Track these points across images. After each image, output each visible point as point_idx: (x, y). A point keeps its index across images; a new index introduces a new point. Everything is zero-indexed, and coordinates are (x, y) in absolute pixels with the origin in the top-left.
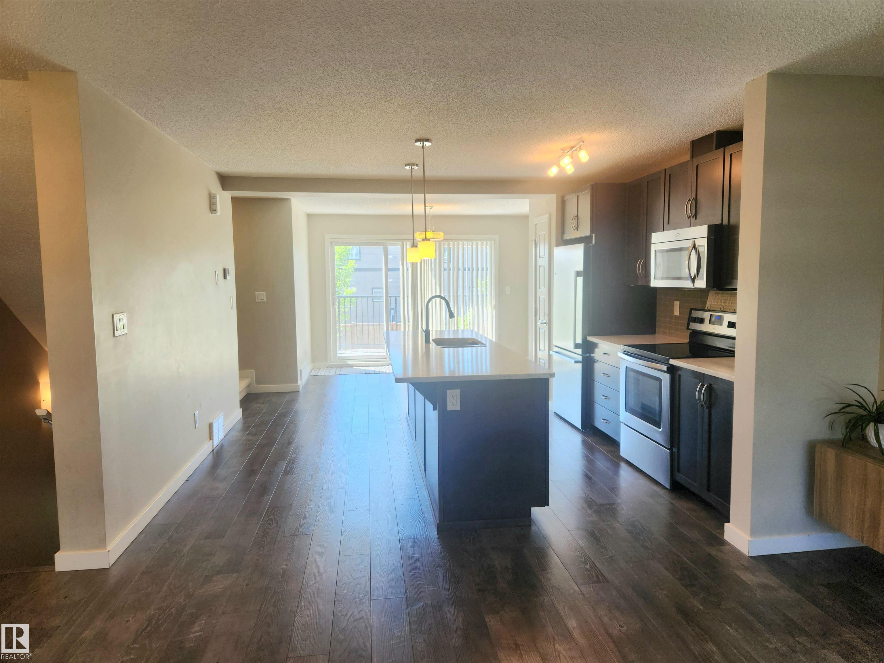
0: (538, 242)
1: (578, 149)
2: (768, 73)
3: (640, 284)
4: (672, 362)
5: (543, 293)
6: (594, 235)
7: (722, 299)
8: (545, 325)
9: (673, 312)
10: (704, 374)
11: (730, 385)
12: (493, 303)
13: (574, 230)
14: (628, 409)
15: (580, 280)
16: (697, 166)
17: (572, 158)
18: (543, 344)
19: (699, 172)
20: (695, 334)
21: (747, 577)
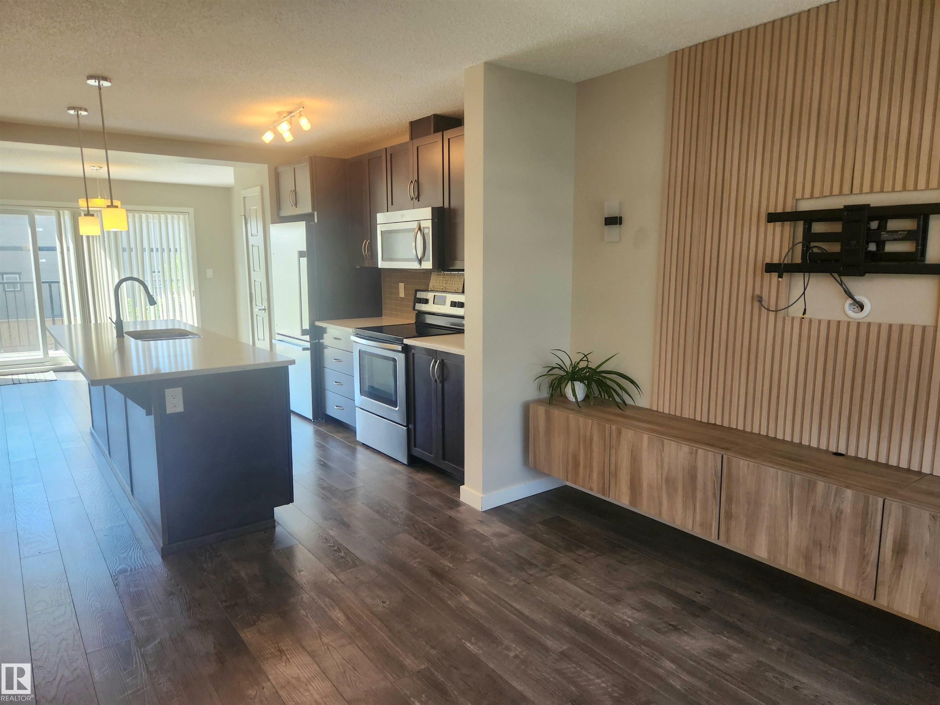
0: (249, 218)
1: (298, 115)
2: (485, 63)
3: (366, 265)
4: (406, 341)
5: (258, 276)
6: (316, 213)
7: (443, 280)
8: (264, 311)
9: (398, 293)
10: (436, 350)
11: (460, 359)
12: (193, 288)
13: (292, 206)
14: (362, 393)
15: (304, 261)
16: (418, 147)
17: (291, 124)
18: (262, 333)
19: (419, 153)
20: (420, 314)
21: (482, 529)
